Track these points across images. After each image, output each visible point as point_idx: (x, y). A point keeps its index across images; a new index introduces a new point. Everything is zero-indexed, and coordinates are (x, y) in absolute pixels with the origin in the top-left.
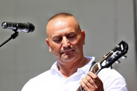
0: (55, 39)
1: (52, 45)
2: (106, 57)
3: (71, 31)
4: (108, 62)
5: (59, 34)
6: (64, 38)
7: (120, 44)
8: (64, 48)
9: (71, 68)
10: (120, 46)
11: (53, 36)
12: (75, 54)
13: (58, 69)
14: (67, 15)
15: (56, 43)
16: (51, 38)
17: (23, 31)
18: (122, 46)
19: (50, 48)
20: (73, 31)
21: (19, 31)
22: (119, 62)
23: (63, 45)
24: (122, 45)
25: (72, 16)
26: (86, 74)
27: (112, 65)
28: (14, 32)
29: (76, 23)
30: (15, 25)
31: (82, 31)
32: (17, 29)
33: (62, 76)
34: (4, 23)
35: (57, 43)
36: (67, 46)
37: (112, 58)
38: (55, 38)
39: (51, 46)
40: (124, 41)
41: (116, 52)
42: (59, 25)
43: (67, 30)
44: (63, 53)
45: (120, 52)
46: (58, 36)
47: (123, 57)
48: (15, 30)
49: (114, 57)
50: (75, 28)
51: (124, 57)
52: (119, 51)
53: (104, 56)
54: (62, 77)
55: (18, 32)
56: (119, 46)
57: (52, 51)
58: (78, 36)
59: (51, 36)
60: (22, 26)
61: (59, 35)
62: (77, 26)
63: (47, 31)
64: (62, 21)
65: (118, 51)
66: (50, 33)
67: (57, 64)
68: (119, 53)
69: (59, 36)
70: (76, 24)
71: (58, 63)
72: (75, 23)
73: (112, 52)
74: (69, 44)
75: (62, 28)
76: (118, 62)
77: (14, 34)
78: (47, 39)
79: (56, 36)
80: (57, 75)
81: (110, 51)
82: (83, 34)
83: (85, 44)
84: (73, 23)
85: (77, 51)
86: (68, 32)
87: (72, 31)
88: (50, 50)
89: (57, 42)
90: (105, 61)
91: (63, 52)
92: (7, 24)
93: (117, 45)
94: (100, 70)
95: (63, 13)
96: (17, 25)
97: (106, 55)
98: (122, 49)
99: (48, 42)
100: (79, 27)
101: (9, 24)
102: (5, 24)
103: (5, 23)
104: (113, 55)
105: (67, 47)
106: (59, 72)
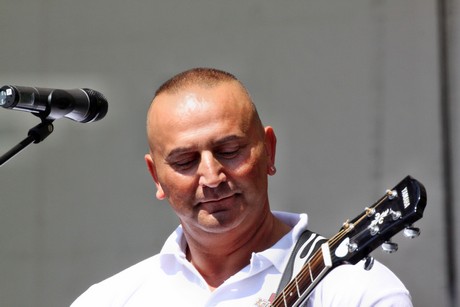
0: (177, 158)
1: (166, 177)
2: (352, 226)
3: (228, 131)
4: (355, 246)
5: (187, 142)
6: (207, 157)
7: (399, 188)
8: (205, 188)
9: (229, 254)
10: (400, 194)
11: (170, 147)
12: (242, 208)
13: (184, 255)
14: (215, 75)
15: (180, 172)
16: (161, 153)
17: (69, 115)
18: (405, 194)
19: (159, 187)
20: (236, 131)
21: (54, 115)
22: (394, 246)
23: (203, 181)
24: (406, 189)
25: (234, 78)
26: (278, 272)
27: (371, 254)
28: (38, 121)
29: (247, 104)
30: (40, 98)
31: (266, 129)
32: (48, 112)
33: (198, 279)
34: (4, 89)
35: (184, 171)
36: (215, 183)
37: (372, 234)
38: (176, 155)
39: (164, 182)
40: (414, 176)
41: (385, 214)
42: (190, 111)
43: (216, 130)
44: (199, 206)
45: (398, 214)
46: (185, 150)
47: (407, 233)
48: (43, 115)
49: (377, 229)
50: (243, 120)
51: (411, 231)
52: (395, 211)
53: (346, 224)
54: (198, 281)
55: (52, 120)
56: (395, 193)
57: (164, 196)
58: (253, 149)
59: (164, 149)
60: (64, 101)
61: (188, 146)
62: (250, 115)
63: (149, 130)
64: (199, 100)
65: (392, 212)
66: (160, 139)
67: (180, 235)
68: (394, 218)
69: (189, 149)
70: (244, 108)
71: (183, 236)
72: (241, 105)
73: (373, 211)
74: (222, 176)
75: (199, 122)
76: (389, 245)
77: (39, 126)
78: (149, 157)
79: (178, 150)
80: (180, 274)
81: (367, 208)
82: (270, 139)
83: (274, 172)
84: (236, 105)
85: (249, 197)
86: (220, 137)
87: (231, 133)
88: (160, 192)
89: (182, 167)
90: (347, 240)
91: (203, 201)
92: (15, 92)
93: (388, 191)
94: (330, 269)
95: (202, 70)
96: (50, 97)
97: (353, 222)
98: (407, 203)
99: (151, 166)
100: (255, 115)
101: (23, 94)
102: (9, 92)
103: (8, 90)
104: (374, 223)
105: (216, 186)
106: (190, 265)
